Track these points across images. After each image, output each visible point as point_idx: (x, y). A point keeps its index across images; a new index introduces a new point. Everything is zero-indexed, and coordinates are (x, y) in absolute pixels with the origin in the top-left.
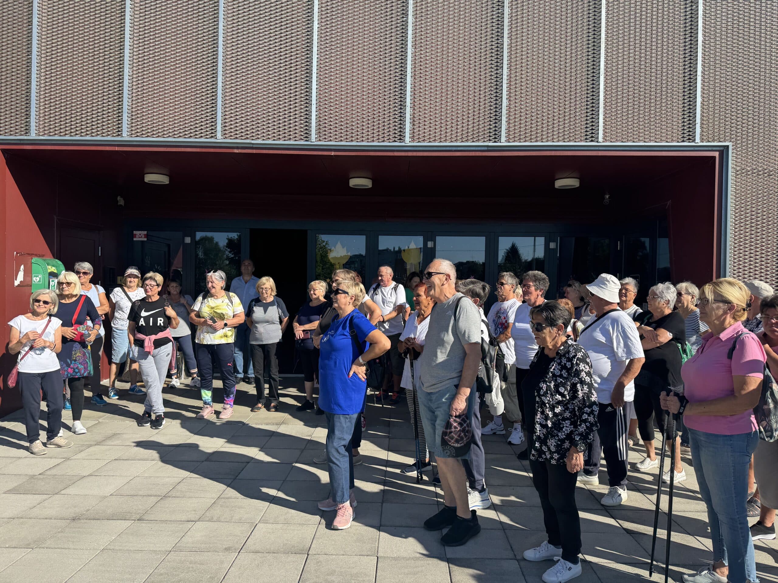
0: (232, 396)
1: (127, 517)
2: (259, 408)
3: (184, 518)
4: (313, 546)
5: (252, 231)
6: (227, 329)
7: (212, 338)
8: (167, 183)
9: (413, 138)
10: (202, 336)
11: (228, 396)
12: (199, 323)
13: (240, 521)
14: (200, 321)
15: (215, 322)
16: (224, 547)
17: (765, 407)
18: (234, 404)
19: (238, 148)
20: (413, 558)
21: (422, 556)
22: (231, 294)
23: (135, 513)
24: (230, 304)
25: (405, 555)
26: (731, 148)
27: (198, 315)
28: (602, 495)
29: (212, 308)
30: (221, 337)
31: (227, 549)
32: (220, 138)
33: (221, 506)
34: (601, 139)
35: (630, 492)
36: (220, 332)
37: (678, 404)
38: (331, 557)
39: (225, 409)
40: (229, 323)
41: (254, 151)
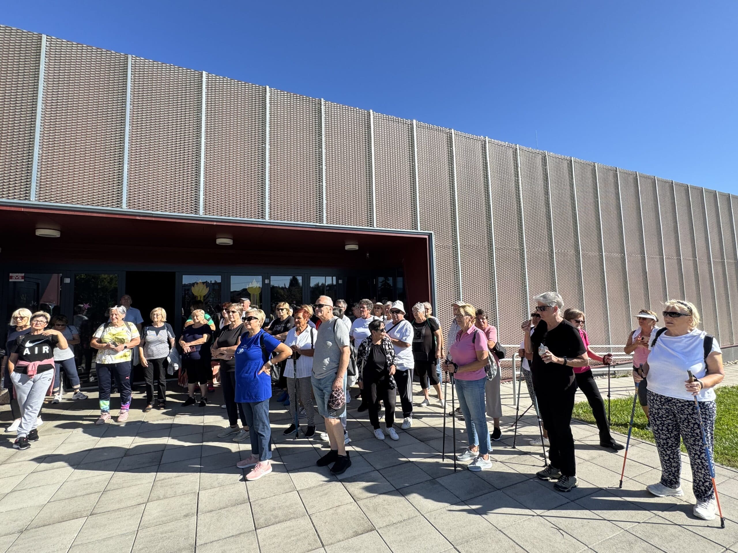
0: (128, 402)
1: (79, 516)
2: (150, 409)
3: (134, 503)
4: (250, 496)
5: (128, 274)
6: (126, 350)
7: (114, 359)
8: (59, 236)
9: (270, 217)
10: (103, 358)
11: (125, 403)
12: (102, 348)
13: (184, 494)
14: (102, 346)
15: (116, 346)
16: (183, 515)
17: (488, 364)
18: (130, 408)
19: (139, 216)
20: (319, 486)
21: (325, 483)
22: (129, 323)
23: (84, 511)
24: (129, 331)
25: (313, 485)
26: (433, 234)
27: (100, 341)
28: (401, 424)
29: (113, 335)
30: (121, 357)
31: (186, 516)
32: (125, 207)
33: (161, 486)
34: (375, 226)
35: (414, 420)
36: (121, 353)
37: (454, 368)
38: (267, 499)
39: (122, 413)
40: (128, 345)
41: (154, 219)
